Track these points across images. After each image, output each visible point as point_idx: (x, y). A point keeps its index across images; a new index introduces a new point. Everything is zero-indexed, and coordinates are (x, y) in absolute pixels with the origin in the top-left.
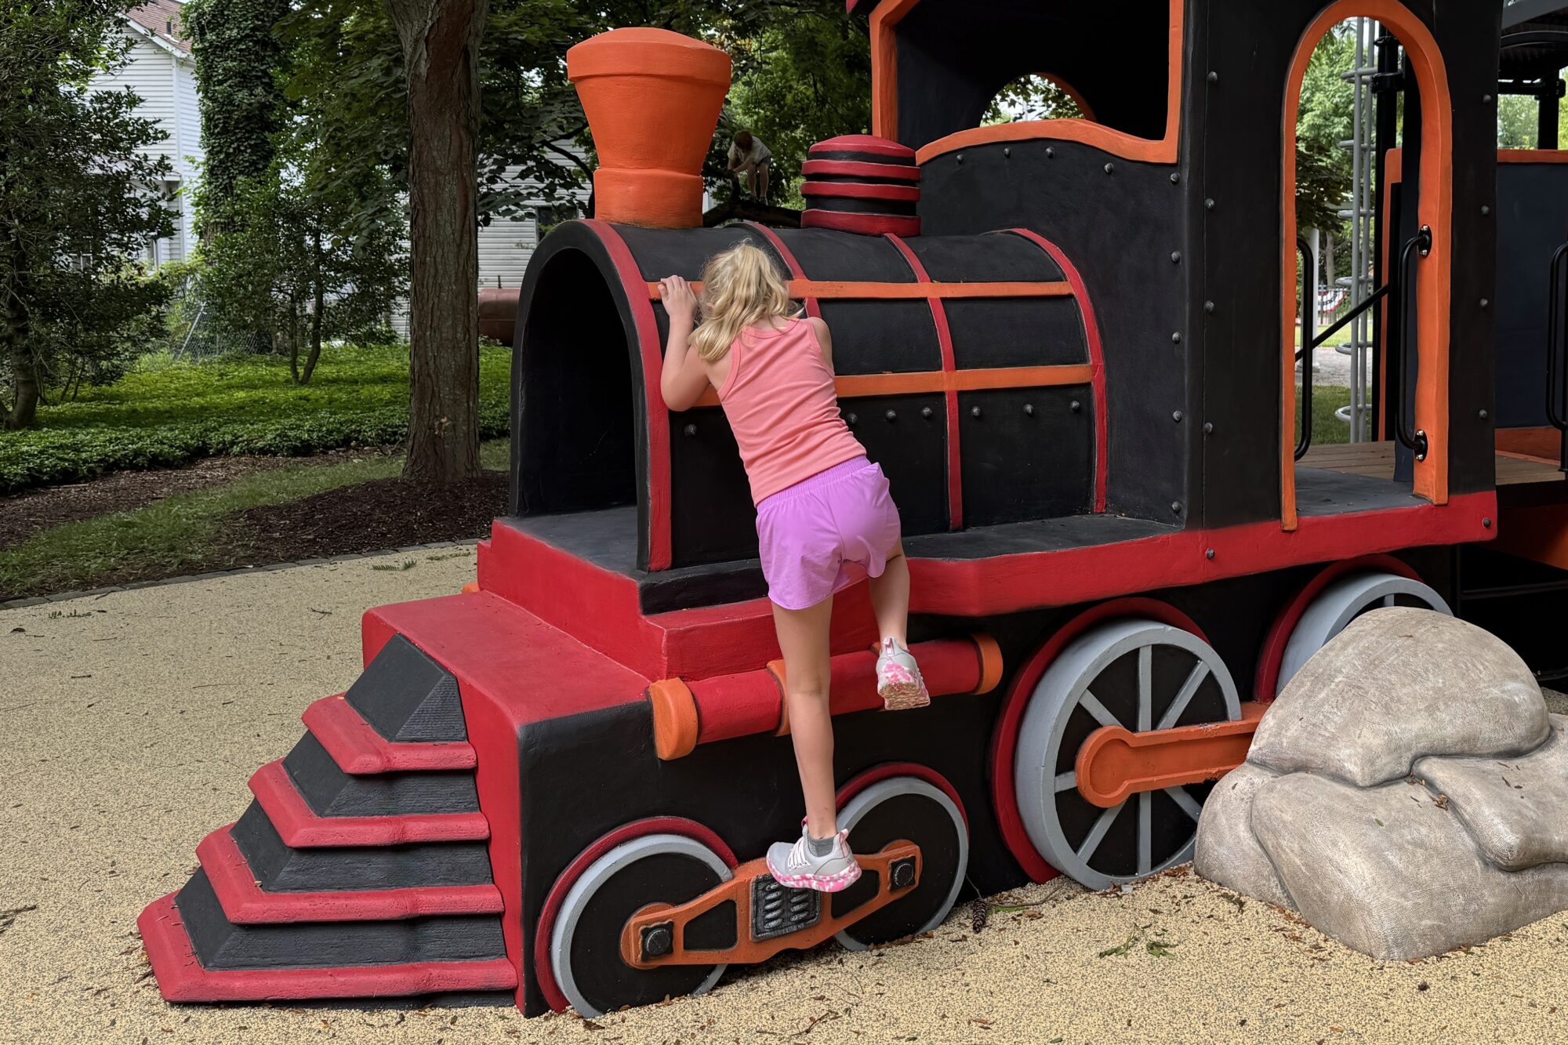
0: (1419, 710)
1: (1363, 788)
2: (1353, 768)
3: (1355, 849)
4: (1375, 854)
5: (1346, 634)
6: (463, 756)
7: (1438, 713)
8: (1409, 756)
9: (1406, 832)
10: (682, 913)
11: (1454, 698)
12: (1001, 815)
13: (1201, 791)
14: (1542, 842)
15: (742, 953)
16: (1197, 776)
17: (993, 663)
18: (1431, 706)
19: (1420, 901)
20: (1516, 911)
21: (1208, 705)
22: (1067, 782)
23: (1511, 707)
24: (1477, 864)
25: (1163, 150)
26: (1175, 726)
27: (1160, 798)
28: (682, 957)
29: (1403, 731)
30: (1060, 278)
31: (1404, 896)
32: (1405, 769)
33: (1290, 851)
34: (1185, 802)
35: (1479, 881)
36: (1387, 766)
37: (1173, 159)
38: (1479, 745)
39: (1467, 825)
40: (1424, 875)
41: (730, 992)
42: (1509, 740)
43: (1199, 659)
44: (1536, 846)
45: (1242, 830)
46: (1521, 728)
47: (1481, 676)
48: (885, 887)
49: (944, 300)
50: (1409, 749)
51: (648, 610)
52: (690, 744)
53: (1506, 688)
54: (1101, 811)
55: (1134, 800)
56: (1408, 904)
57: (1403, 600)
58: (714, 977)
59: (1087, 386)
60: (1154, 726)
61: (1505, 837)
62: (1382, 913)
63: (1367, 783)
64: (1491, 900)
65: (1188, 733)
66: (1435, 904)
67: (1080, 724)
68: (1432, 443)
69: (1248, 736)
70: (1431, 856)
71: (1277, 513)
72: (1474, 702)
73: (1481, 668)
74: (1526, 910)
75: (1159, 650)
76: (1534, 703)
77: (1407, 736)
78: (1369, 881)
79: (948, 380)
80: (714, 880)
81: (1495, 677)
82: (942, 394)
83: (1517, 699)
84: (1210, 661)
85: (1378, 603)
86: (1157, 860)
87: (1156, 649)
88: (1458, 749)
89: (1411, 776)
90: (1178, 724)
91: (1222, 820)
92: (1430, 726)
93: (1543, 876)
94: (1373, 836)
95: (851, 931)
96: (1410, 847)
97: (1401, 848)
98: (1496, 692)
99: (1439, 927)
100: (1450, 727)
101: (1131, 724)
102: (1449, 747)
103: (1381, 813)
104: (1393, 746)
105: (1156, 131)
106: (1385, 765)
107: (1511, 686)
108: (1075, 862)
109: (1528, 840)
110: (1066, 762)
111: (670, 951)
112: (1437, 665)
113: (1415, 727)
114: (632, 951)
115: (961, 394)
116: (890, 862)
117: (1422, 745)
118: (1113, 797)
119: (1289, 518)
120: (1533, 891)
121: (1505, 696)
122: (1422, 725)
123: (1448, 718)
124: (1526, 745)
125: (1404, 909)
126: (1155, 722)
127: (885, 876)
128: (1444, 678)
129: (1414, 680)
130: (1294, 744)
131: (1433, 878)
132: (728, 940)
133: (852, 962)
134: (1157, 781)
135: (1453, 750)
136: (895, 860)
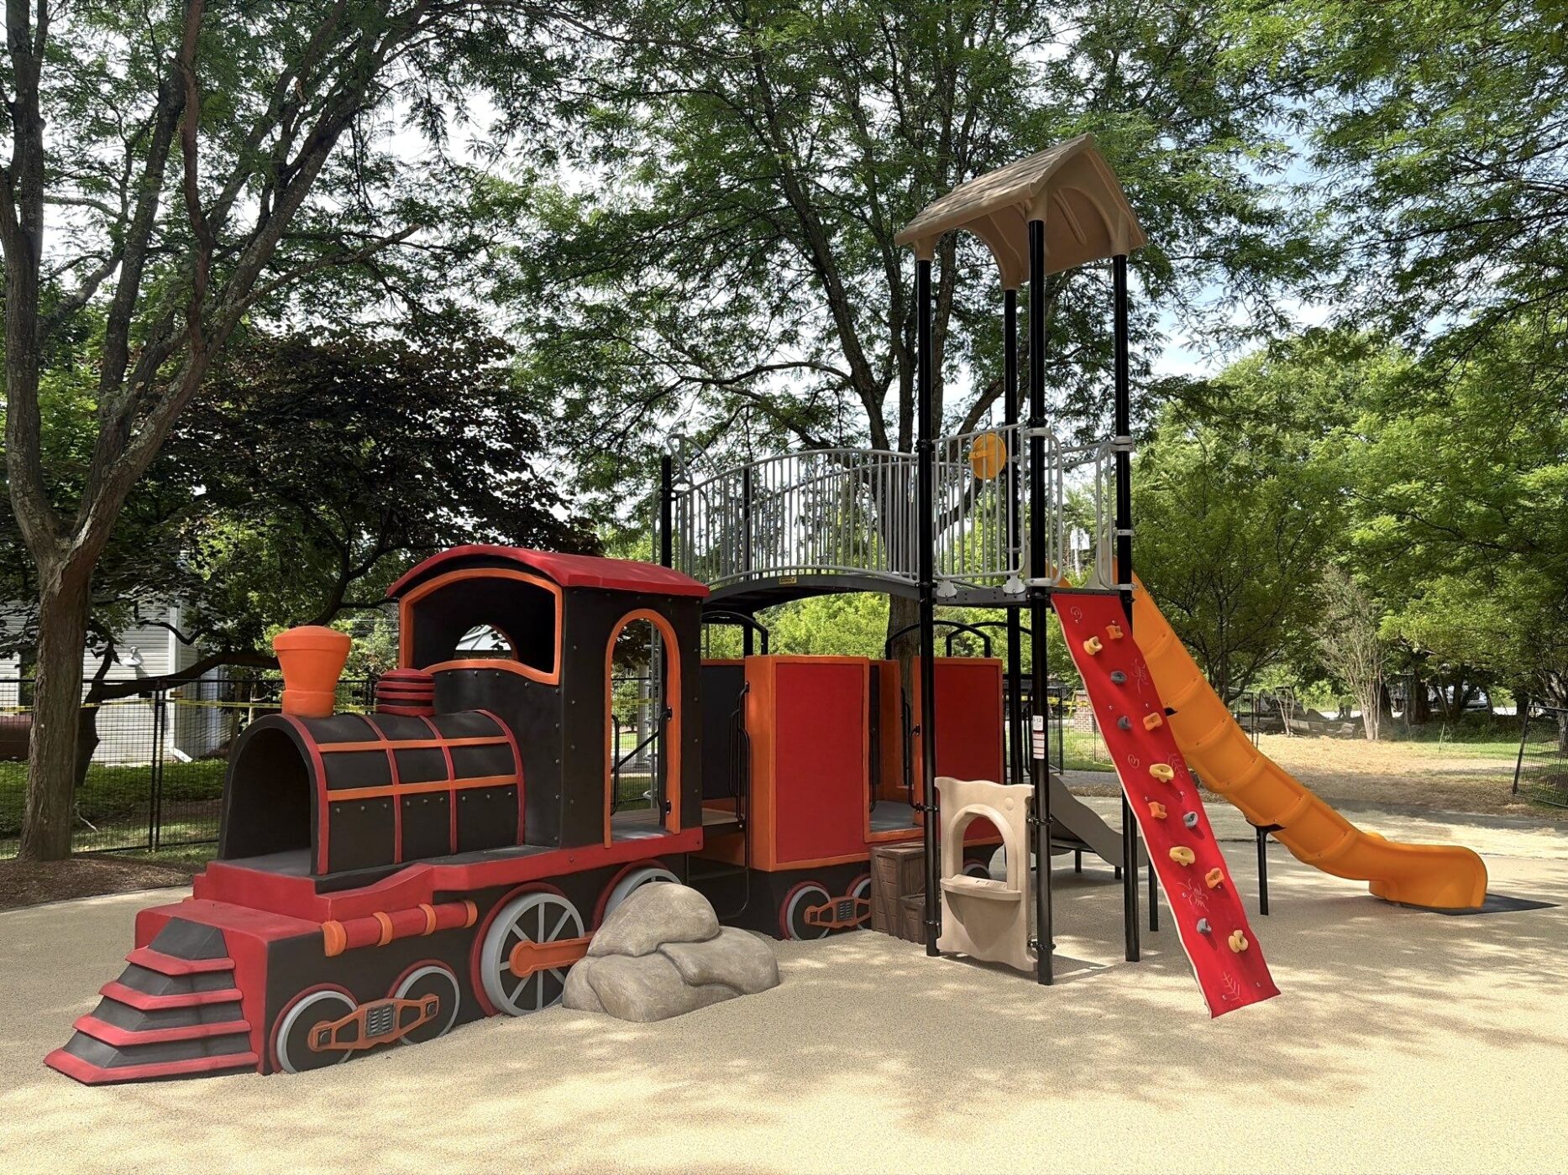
0: (661, 924)
1: (637, 957)
2: (632, 949)
3: (631, 981)
4: (639, 981)
5: (633, 895)
6: (228, 963)
7: (670, 925)
8: (657, 943)
9: (652, 972)
10: (335, 1025)
11: (677, 919)
12: (474, 983)
13: (565, 970)
14: (708, 975)
15: (360, 1044)
16: (564, 963)
17: (472, 912)
18: (666, 922)
19: (657, 999)
20: (696, 1002)
21: (570, 931)
22: (506, 966)
23: (701, 920)
24: (681, 983)
25: (553, 678)
26: (554, 941)
27: (546, 972)
28: (334, 1045)
29: (654, 933)
30: (502, 734)
31: (650, 997)
32: (654, 949)
33: (605, 987)
34: (558, 975)
35: (681, 990)
36: (646, 948)
37: (556, 683)
38: (688, 938)
39: (677, 967)
40: (659, 987)
41: (355, 1063)
42: (700, 935)
43: (566, 909)
44: (706, 975)
45: (584, 983)
46: (705, 930)
47: (689, 907)
48: (423, 1015)
49: (450, 748)
50: (657, 941)
51: (318, 893)
52: (343, 947)
53: (700, 913)
54: (520, 979)
55: (535, 973)
56: (652, 1000)
57: (659, 879)
58: (347, 1056)
59: (515, 785)
60: (545, 941)
61: (692, 970)
62: (640, 1004)
63: (638, 955)
64: (687, 998)
65: (560, 944)
66: (663, 1000)
67: (512, 939)
68: (673, 806)
69: (588, 944)
70: (662, 980)
71: (602, 841)
72: (686, 920)
73: (689, 905)
74: (701, 1002)
76: (713, 923)
77: (656, 935)
78: (636, 992)
79: (451, 784)
80: (350, 1011)
81: (695, 909)
82: (448, 791)
83: (704, 917)
84: (571, 910)
85: (649, 881)
86: (545, 1004)
87: (547, 904)
88: (678, 940)
89: (657, 951)
90: (556, 940)
91: (575, 980)
92: (666, 930)
93: (711, 987)
94: (639, 975)
95: (407, 1035)
96: (654, 977)
97: (650, 978)
98: (696, 914)
99: (665, 1008)
100: (675, 930)
101: (535, 940)
102: (674, 939)
103: (642, 965)
104: (650, 939)
105: (550, 670)
107: (701, 911)
108: (508, 1004)
109: (702, 971)
110: (505, 957)
111: (330, 1042)
112: (670, 905)
113: (659, 931)
114: (313, 1041)
115: (457, 791)
116: (426, 1003)
117: (663, 938)
118: (526, 974)
119: (608, 842)
120: (705, 994)
121: (700, 916)
122: (663, 931)
123: (674, 927)
124: (707, 938)
125: (650, 1002)
126: (546, 938)
127: (423, 1010)
128: (673, 910)
129: (660, 911)
130: (607, 945)
131: (663, 990)
132: (355, 1039)
133: (407, 1049)
134: (545, 966)
135: (676, 940)
136: (428, 1003)
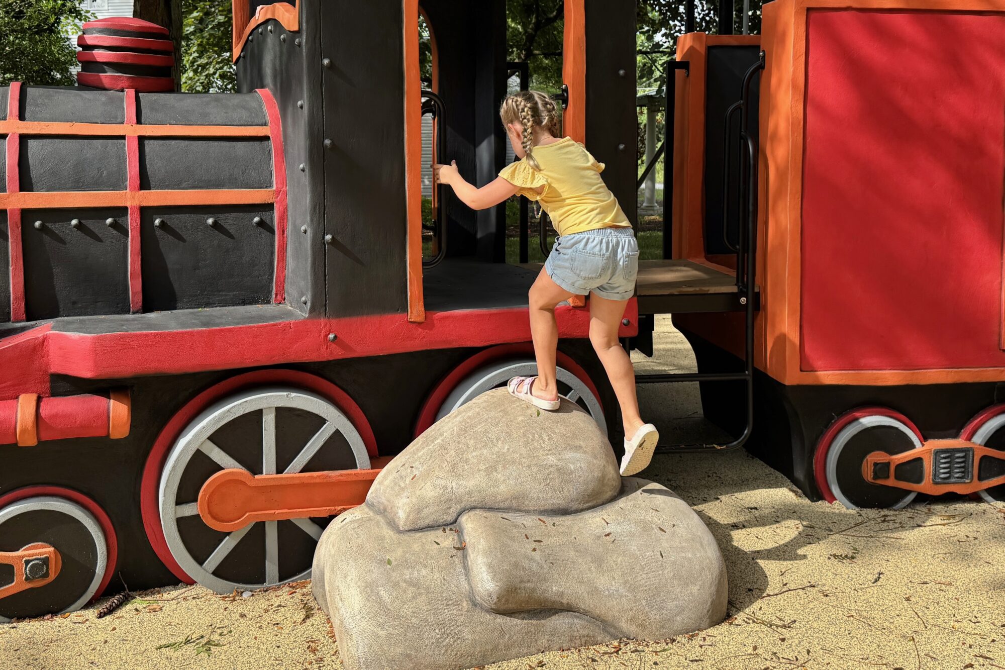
0: (479, 470)
1: (400, 532)
3: (356, 584)
4: (369, 589)
7: (495, 474)
8: (459, 507)
9: (407, 572)
11: (513, 462)
13: (322, 522)
14: (532, 590)
16: (318, 511)
18: (491, 467)
19: (394, 632)
20: (496, 648)
22: (188, 511)
23: (564, 473)
24: (465, 604)
26: (302, 471)
27: (286, 528)
29: (459, 486)
30: (261, 123)
31: (381, 626)
32: (450, 518)
35: (462, 619)
37: (297, 27)
38: (527, 503)
39: (468, 571)
40: (407, 610)
42: (558, 500)
43: (326, 420)
44: (522, 594)
47: (543, 445)
48: (19, 577)
49: (139, 137)
50: (460, 501)
53: (564, 457)
54: (224, 535)
55: (260, 527)
56: (382, 633)
59: (270, 205)
60: (280, 470)
62: (359, 638)
63: (407, 528)
64: (469, 637)
65: (312, 477)
66: (409, 635)
67: (200, 466)
70: (420, 594)
71: (404, 308)
72: (529, 467)
73: (546, 438)
74: (508, 648)
75: (282, 413)
76: (591, 471)
77: (461, 490)
78: (356, 611)
79: (131, 198)
81: (556, 447)
82: (126, 208)
83: (572, 467)
84: (337, 422)
86: (284, 575)
87: (281, 410)
88: (506, 505)
89: (453, 524)
90: (304, 470)
92: (484, 484)
94: (377, 573)
96: (404, 585)
97: (396, 585)
98: (552, 459)
99: (408, 656)
100: (503, 485)
101: (255, 467)
102: (499, 502)
104: (445, 498)
106: (431, 514)
107: (571, 455)
108: (199, 572)
109: (511, 588)
110: (186, 495)
112: (509, 434)
115: (142, 209)
116: (24, 559)
117: (473, 500)
118: (236, 525)
119: (415, 312)
120: (519, 632)
121: (561, 463)
122: (478, 483)
123: (502, 478)
124: (576, 506)
125: (378, 636)
126: (280, 467)
127: (18, 568)
128: (509, 445)
129: (485, 446)
131: (414, 613)
134: (283, 513)
135: (502, 505)
136: (28, 558)
